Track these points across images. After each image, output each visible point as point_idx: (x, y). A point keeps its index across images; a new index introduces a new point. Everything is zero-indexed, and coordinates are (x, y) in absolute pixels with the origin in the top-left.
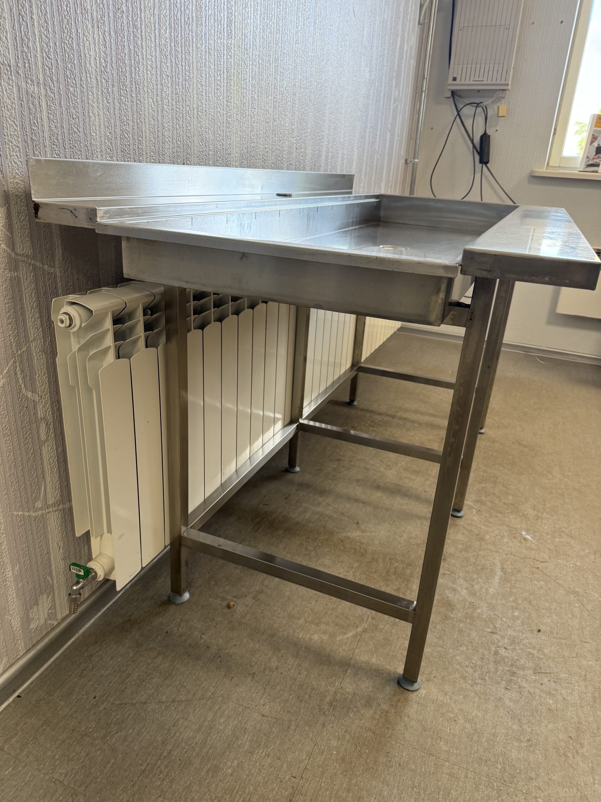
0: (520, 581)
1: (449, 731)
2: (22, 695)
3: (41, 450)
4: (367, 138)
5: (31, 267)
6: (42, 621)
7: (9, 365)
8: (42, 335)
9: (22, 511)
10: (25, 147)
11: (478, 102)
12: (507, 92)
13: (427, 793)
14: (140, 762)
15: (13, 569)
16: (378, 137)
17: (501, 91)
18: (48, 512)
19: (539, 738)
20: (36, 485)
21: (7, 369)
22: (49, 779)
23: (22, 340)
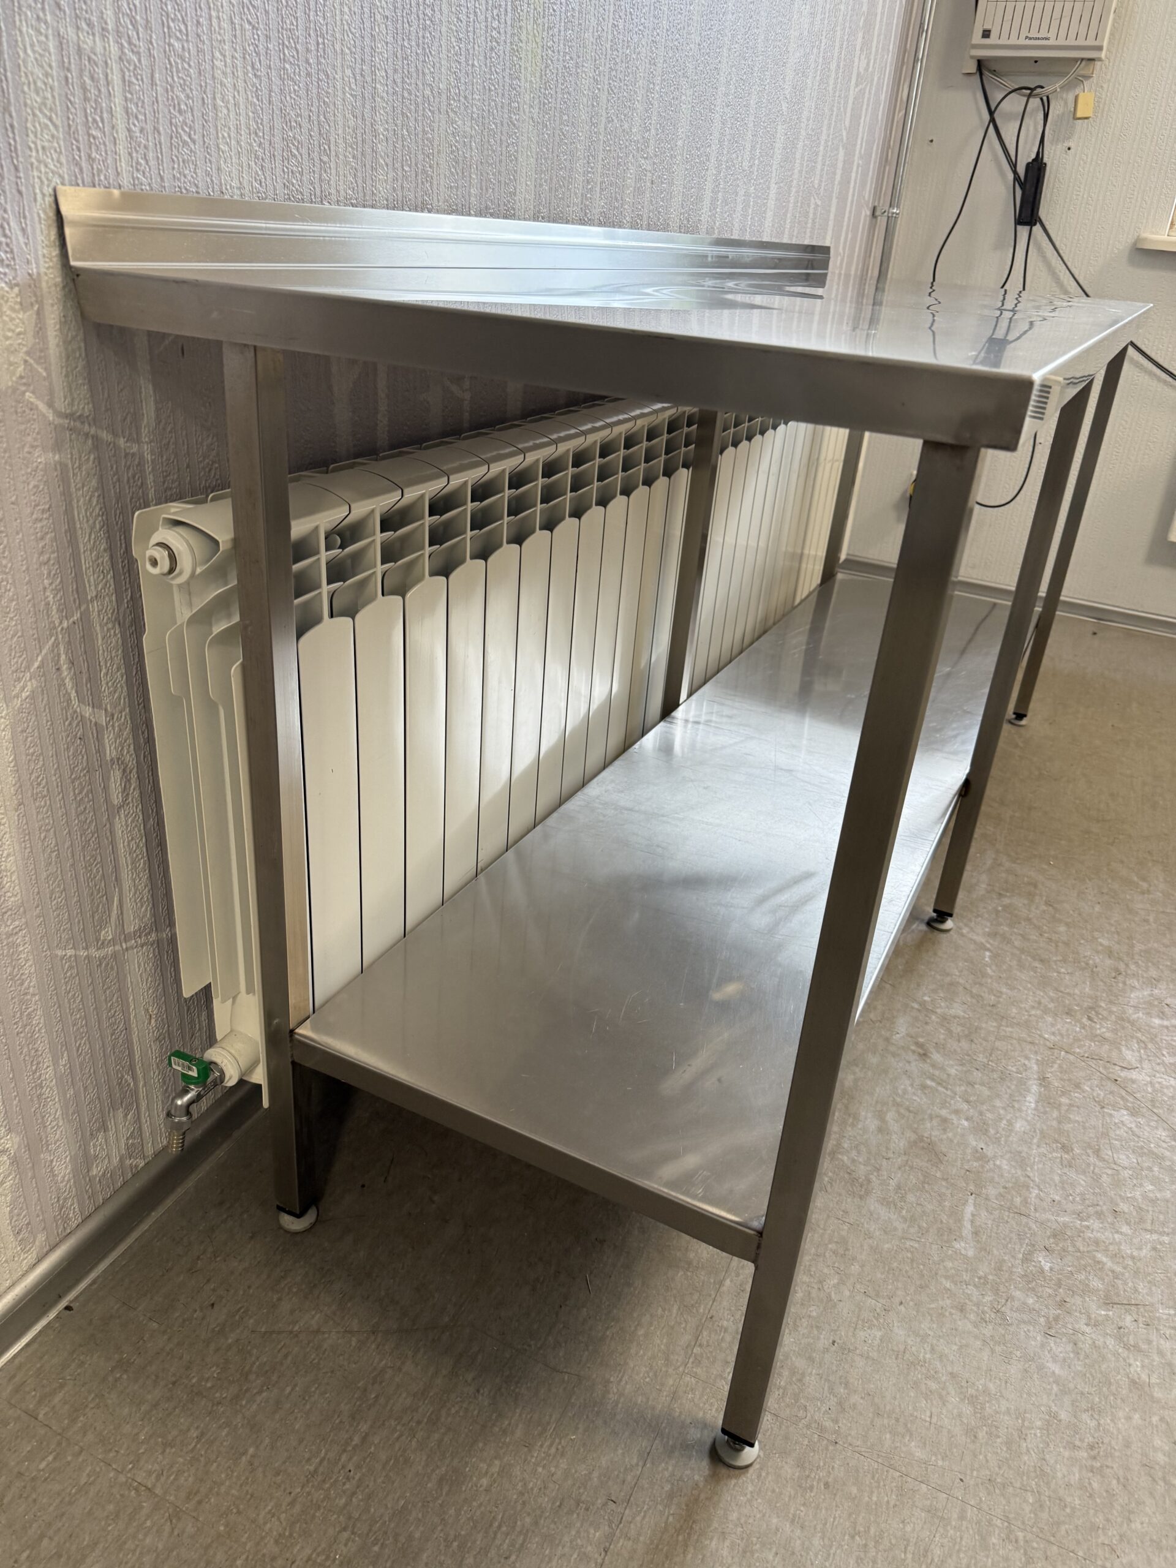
0: (1078, 1107)
1: (928, 1419)
2: (74, 1305)
3: (112, 825)
4: (797, 161)
5: (90, 442)
6: (115, 1161)
7: (44, 652)
8: (113, 586)
9: (74, 947)
11: (1032, 87)
12: (1098, 64)
13: (881, 1547)
15: (55, 1063)
16: (820, 158)
17: (1084, 63)
18: (127, 949)
19: (1113, 1443)
20: (103, 896)
21: (40, 659)
22: (127, 1481)
23: (72, 599)
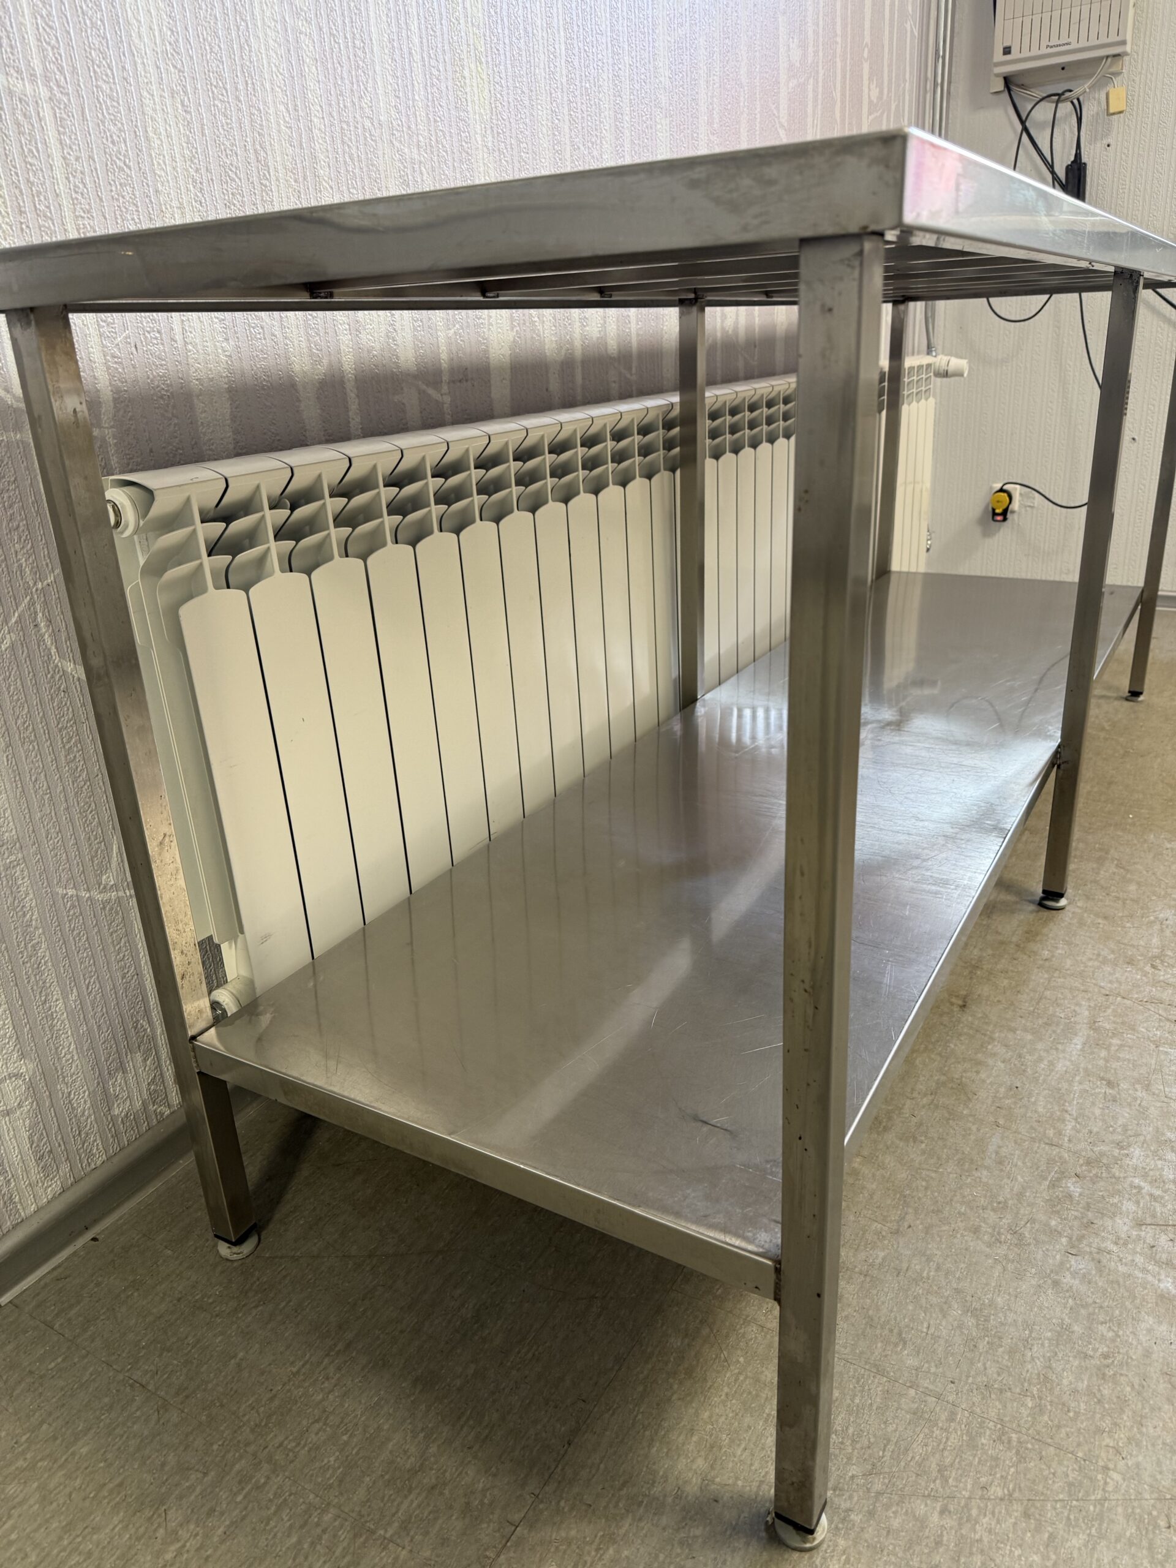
0: (1129, 1047)
1: (925, 1330)
2: (100, 1237)
6: (138, 1104)
7: (20, 609)
9: (75, 887)
10: (16, 197)
11: (1060, 92)
12: (1126, 58)
14: (291, 1359)
15: (65, 997)
17: (1109, 60)
19: (1131, 1353)
20: (100, 841)
21: (16, 615)
22: (124, 1379)
23: (44, 563)
